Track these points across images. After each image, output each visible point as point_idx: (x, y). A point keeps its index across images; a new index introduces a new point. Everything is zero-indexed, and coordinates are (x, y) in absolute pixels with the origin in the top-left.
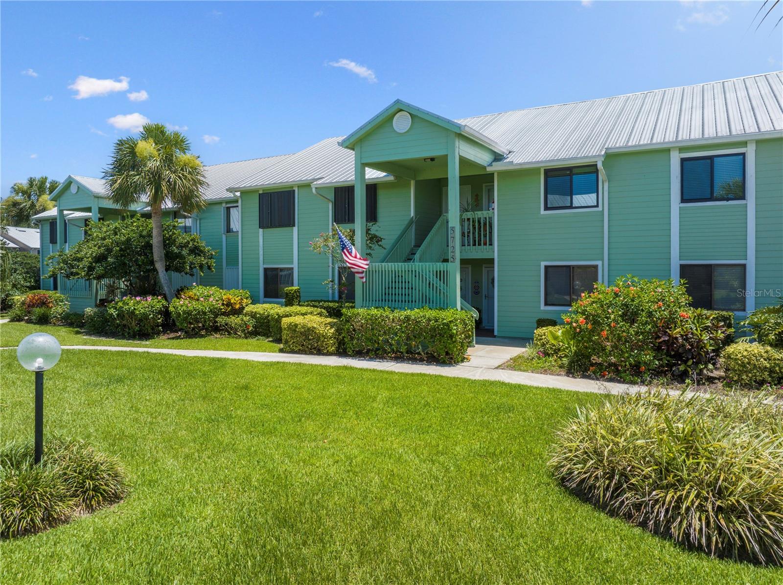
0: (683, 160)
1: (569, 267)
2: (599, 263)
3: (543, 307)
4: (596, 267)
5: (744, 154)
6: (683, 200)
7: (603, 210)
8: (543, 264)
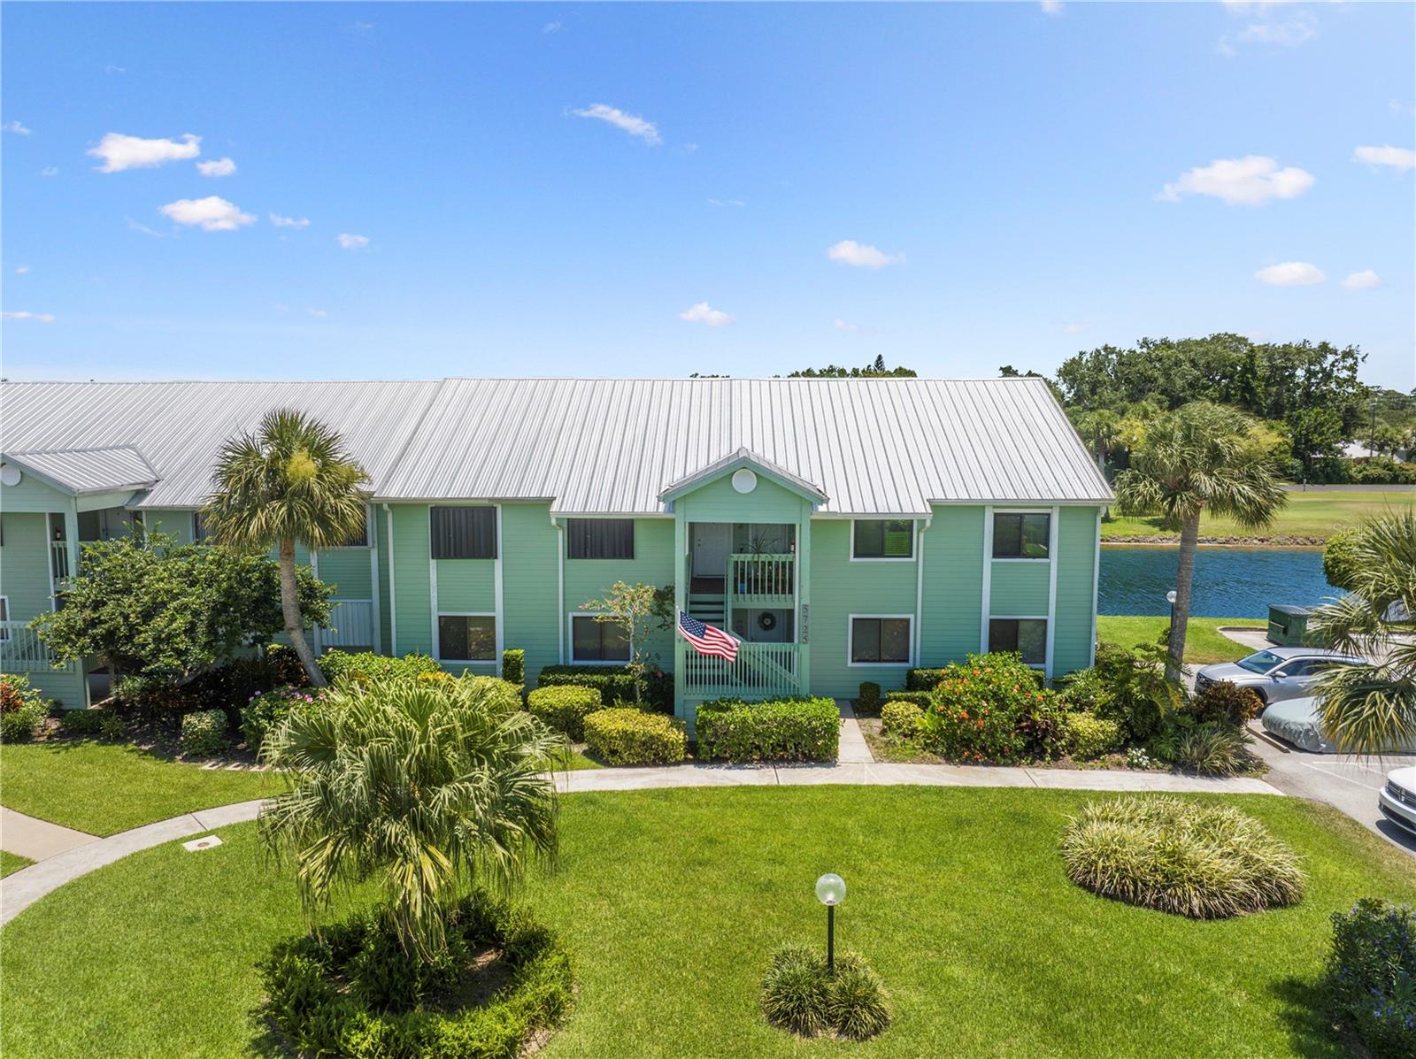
0: (996, 515)
1: (880, 620)
2: (911, 617)
3: (850, 664)
4: (908, 621)
5: (1049, 515)
6: (996, 555)
7: (917, 561)
8: (851, 616)
